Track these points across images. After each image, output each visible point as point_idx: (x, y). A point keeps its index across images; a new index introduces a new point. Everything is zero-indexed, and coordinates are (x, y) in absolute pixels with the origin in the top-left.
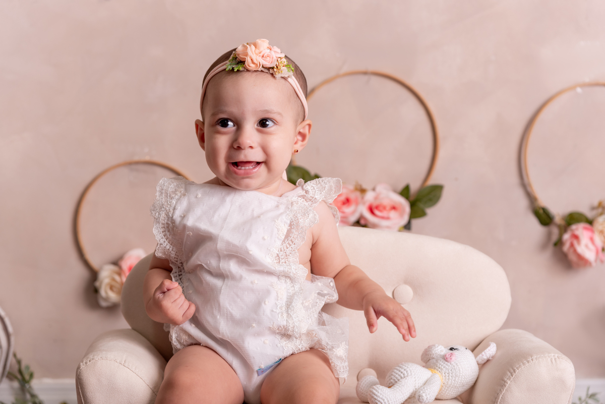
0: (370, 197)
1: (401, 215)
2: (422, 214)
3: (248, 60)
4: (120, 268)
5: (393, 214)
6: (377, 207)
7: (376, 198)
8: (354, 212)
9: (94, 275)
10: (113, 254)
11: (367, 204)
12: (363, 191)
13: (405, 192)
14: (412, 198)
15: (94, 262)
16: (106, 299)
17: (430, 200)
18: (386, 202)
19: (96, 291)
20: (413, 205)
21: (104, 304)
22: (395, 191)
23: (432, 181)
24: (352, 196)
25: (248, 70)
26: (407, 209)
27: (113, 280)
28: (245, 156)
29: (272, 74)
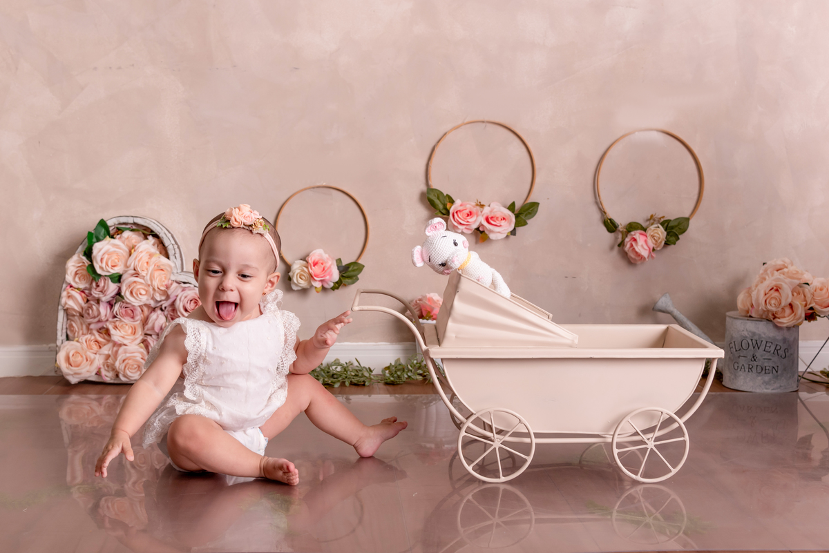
0: (486, 210)
1: (510, 224)
2: (525, 224)
3: (232, 219)
4: (307, 262)
5: (503, 223)
6: (492, 218)
7: (491, 212)
8: (475, 221)
9: (288, 268)
10: (302, 254)
11: (485, 216)
12: (482, 206)
13: (511, 207)
14: (516, 213)
15: (288, 259)
16: (296, 285)
17: (530, 213)
18: (499, 215)
19: (290, 279)
20: (517, 216)
21: (294, 288)
22: (505, 207)
23: (530, 200)
24: (474, 210)
25: (233, 227)
26: (514, 220)
27: (303, 271)
28: (227, 297)
29: (251, 231)
